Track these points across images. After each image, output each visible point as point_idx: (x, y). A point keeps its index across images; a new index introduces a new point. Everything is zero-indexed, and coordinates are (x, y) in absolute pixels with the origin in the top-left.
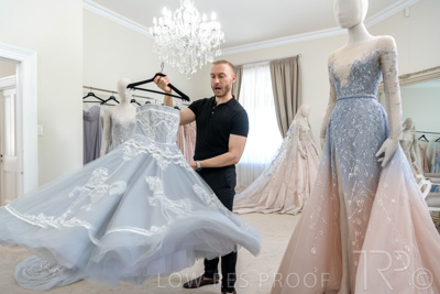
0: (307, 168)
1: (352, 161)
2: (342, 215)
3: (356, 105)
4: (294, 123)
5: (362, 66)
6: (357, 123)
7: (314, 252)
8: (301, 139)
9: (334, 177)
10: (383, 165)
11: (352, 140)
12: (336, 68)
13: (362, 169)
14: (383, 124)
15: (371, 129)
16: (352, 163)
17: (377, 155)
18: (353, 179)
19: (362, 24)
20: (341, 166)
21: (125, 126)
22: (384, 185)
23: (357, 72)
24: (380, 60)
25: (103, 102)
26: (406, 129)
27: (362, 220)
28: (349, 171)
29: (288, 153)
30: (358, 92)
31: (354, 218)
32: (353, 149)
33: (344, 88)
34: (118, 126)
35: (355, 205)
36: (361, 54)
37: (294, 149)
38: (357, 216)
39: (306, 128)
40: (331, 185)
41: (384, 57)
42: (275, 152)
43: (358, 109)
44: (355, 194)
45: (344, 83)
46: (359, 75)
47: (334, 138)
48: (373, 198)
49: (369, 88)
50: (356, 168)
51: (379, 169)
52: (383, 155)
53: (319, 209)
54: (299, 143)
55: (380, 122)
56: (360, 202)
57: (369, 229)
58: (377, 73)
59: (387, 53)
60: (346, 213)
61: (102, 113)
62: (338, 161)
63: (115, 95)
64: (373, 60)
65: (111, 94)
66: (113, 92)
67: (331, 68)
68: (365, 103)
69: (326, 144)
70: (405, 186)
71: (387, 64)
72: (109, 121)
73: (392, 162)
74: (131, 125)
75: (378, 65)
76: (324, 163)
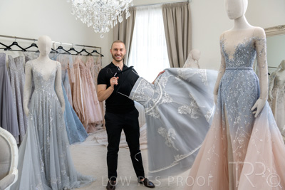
1: (236, 113)
2: (229, 150)
3: (239, 74)
4: (185, 66)
5: (243, 48)
6: (239, 87)
9: (223, 124)
10: (256, 116)
11: (236, 99)
12: (226, 47)
13: (242, 119)
14: (256, 88)
15: (248, 91)
16: (236, 114)
17: (252, 109)
18: (236, 125)
19: (244, 17)
20: (229, 117)
22: (256, 129)
23: (239, 52)
24: (255, 44)
25: (8, 48)
26: (282, 70)
27: (242, 153)
28: (234, 120)
30: (241, 65)
31: (237, 152)
32: (237, 106)
33: (231, 62)
34: (39, 78)
35: (237, 143)
36: (242, 40)
38: (239, 150)
40: (221, 129)
41: (258, 42)
43: (240, 77)
44: (238, 136)
45: (231, 58)
46: (241, 54)
47: (224, 96)
49: (248, 63)
50: (239, 118)
51: (253, 119)
52: (256, 109)
53: (214, 147)
55: (254, 87)
56: (241, 141)
57: (246, 159)
58: (253, 52)
59: (259, 40)
60: (232, 149)
61: (7, 59)
62: (227, 112)
63: (17, 40)
64: (250, 45)
65: (14, 40)
66: (16, 38)
67: (222, 44)
68: (245, 73)
69: (218, 100)
70: (269, 131)
71: (259, 47)
72: (30, 73)
73: (261, 114)
74: (51, 77)
75: (253, 47)
76: (217, 113)
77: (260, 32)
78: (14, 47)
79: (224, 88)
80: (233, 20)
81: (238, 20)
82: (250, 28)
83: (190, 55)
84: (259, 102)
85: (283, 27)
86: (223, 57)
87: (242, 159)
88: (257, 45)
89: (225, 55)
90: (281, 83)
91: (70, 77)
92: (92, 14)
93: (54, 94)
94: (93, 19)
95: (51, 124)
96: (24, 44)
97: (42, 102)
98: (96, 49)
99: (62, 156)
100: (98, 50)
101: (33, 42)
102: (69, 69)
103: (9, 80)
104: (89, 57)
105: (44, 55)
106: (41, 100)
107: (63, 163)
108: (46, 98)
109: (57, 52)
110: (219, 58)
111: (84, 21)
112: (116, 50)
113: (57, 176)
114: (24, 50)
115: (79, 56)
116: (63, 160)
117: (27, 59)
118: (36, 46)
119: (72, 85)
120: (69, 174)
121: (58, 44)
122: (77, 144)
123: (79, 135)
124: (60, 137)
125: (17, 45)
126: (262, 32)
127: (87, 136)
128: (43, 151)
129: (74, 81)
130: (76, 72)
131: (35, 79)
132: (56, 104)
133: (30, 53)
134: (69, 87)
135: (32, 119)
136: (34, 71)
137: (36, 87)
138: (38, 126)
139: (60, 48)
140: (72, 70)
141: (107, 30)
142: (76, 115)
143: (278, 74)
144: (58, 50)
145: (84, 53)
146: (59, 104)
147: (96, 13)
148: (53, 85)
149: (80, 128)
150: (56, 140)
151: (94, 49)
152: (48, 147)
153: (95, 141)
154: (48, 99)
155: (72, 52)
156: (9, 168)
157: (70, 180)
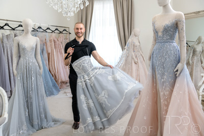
0: (138, 70)
3: (165, 46)
4: (129, 41)
5: (168, 27)
6: (166, 55)
7: (145, 118)
8: (134, 51)
9: (155, 81)
10: (177, 75)
11: (163, 63)
12: (156, 26)
13: (167, 77)
14: (178, 56)
15: (172, 58)
16: (163, 74)
17: (175, 71)
19: (169, 4)
20: (158, 76)
21: (28, 49)
22: (177, 85)
23: (166, 30)
24: (177, 24)
25: (2, 28)
27: (167, 102)
28: (162, 78)
29: (126, 60)
30: (167, 39)
32: (164, 68)
33: (160, 37)
34: (24, 49)
35: (164, 94)
36: (168, 21)
37: (130, 58)
38: (165, 100)
39: (137, 43)
40: (153, 85)
41: (179, 23)
42: (118, 60)
43: (166, 48)
44: (165, 89)
45: (160, 34)
46: (167, 31)
47: (155, 61)
48: (172, 91)
49: (172, 38)
50: (165, 77)
51: (176, 77)
52: (177, 71)
53: (148, 98)
54: (133, 53)
55: (176, 55)
56: (167, 93)
57: (170, 106)
58: (176, 30)
59: (180, 21)
60: (160, 98)
62: (157, 73)
63: (8, 22)
64: (173, 25)
65: (6, 22)
66: (7, 20)
67: (153, 24)
68: (170, 45)
69: (151, 64)
70: (186, 86)
71: (180, 26)
72: (17, 46)
73: (181, 74)
74: (32, 48)
75: (176, 26)
76: (150, 74)
77: (180, 15)
78: (6, 27)
79: (155, 56)
80: (162, 7)
81: (165, 7)
82: (174, 12)
83: (132, 33)
84: (179, 65)
85: (199, 12)
86: (155, 33)
87: (167, 106)
88: (179, 25)
89: (156, 32)
90: (198, 53)
91: (47, 49)
92: (62, 3)
93: (35, 60)
94: (62, 7)
95: (33, 82)
96: (14, 25)
97: (26, 66)
98: (66, 29)
99: (41, 104)
100: (67, 30)
101: (20, 23)
102: (46, 43)
103: (3, 51)
104: (61, 34)
105: (27, 33)
106: (25, 65)
107: (42, 110)
108: (29, 63)
109: (37, 31)
110: (152, 34)
111: (56, 8)
112: (78, 29)
113: (38, 119)
114: (14, 29)
115: (53, 34)
116: (42, 108)
117: (15, 36)
119: (49, 54)
120: (46, 117)
121: (38, 25)
122: (52, 96)
123: (54, 90)
124: (39, 91)
125: (8, 25)
126: (182, 16)
127: (59, 91)
128: (27, 101)
129: (50, 51)
130: (51, 45)
131: (21, 50)
132: (36, 68)
133: (18, 32)
134: (46, 56)
135: (19, 78)
136: (20, 44)
137: (22, 55)
138: (23, 83)
139: (40, 28)
140: (48, 44)
141: (72, 14)
142: (52, 76)
143: (195, 46)
144: (38, 30)
145: (57, 31)
146: (38, 68)
147: (64, 2)
148: (34, 54)
149: (54, 86)
150: (36, 94)
151: (64, 28)
152: (31, 98)
153: (65, 94)
154: (30, 64)
155: (48, 31)
156: (2, 113)
157: (47, 121)
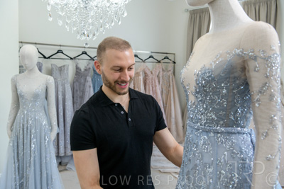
63: (62, 48)
65: (58, 48)
98: (168, 55)
100: (171, 57)
118: (86, 54)
125: (62, 53)
133: (80, 61)
145: (151, 60)
151: (165, 55)
